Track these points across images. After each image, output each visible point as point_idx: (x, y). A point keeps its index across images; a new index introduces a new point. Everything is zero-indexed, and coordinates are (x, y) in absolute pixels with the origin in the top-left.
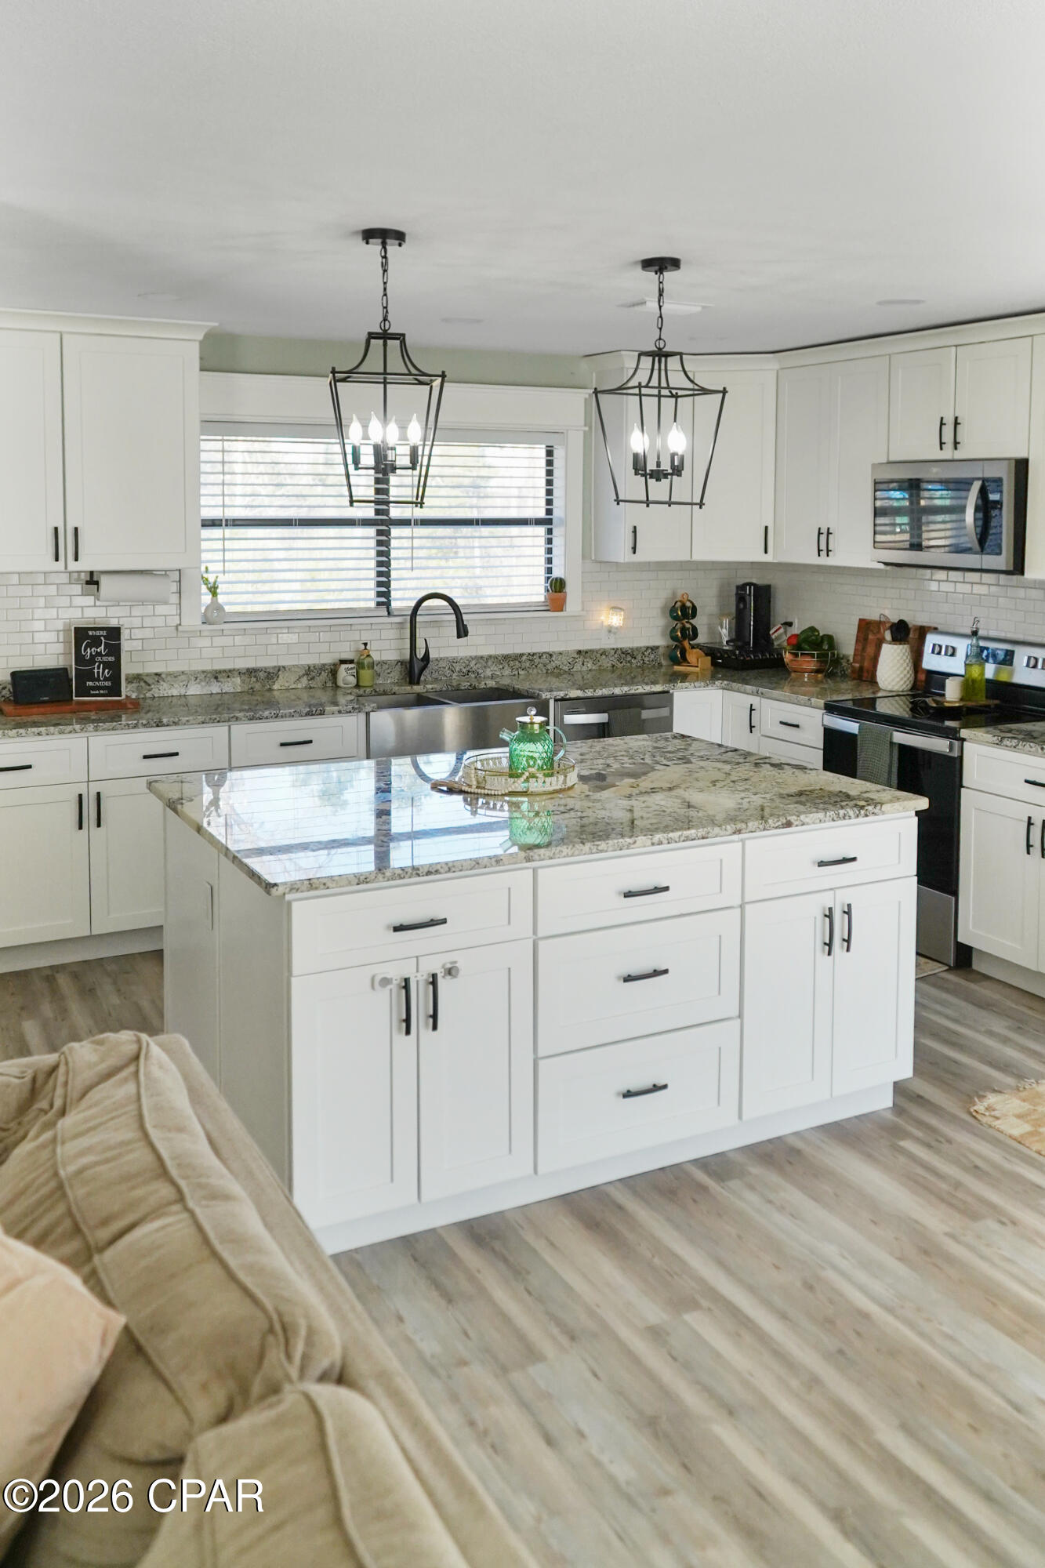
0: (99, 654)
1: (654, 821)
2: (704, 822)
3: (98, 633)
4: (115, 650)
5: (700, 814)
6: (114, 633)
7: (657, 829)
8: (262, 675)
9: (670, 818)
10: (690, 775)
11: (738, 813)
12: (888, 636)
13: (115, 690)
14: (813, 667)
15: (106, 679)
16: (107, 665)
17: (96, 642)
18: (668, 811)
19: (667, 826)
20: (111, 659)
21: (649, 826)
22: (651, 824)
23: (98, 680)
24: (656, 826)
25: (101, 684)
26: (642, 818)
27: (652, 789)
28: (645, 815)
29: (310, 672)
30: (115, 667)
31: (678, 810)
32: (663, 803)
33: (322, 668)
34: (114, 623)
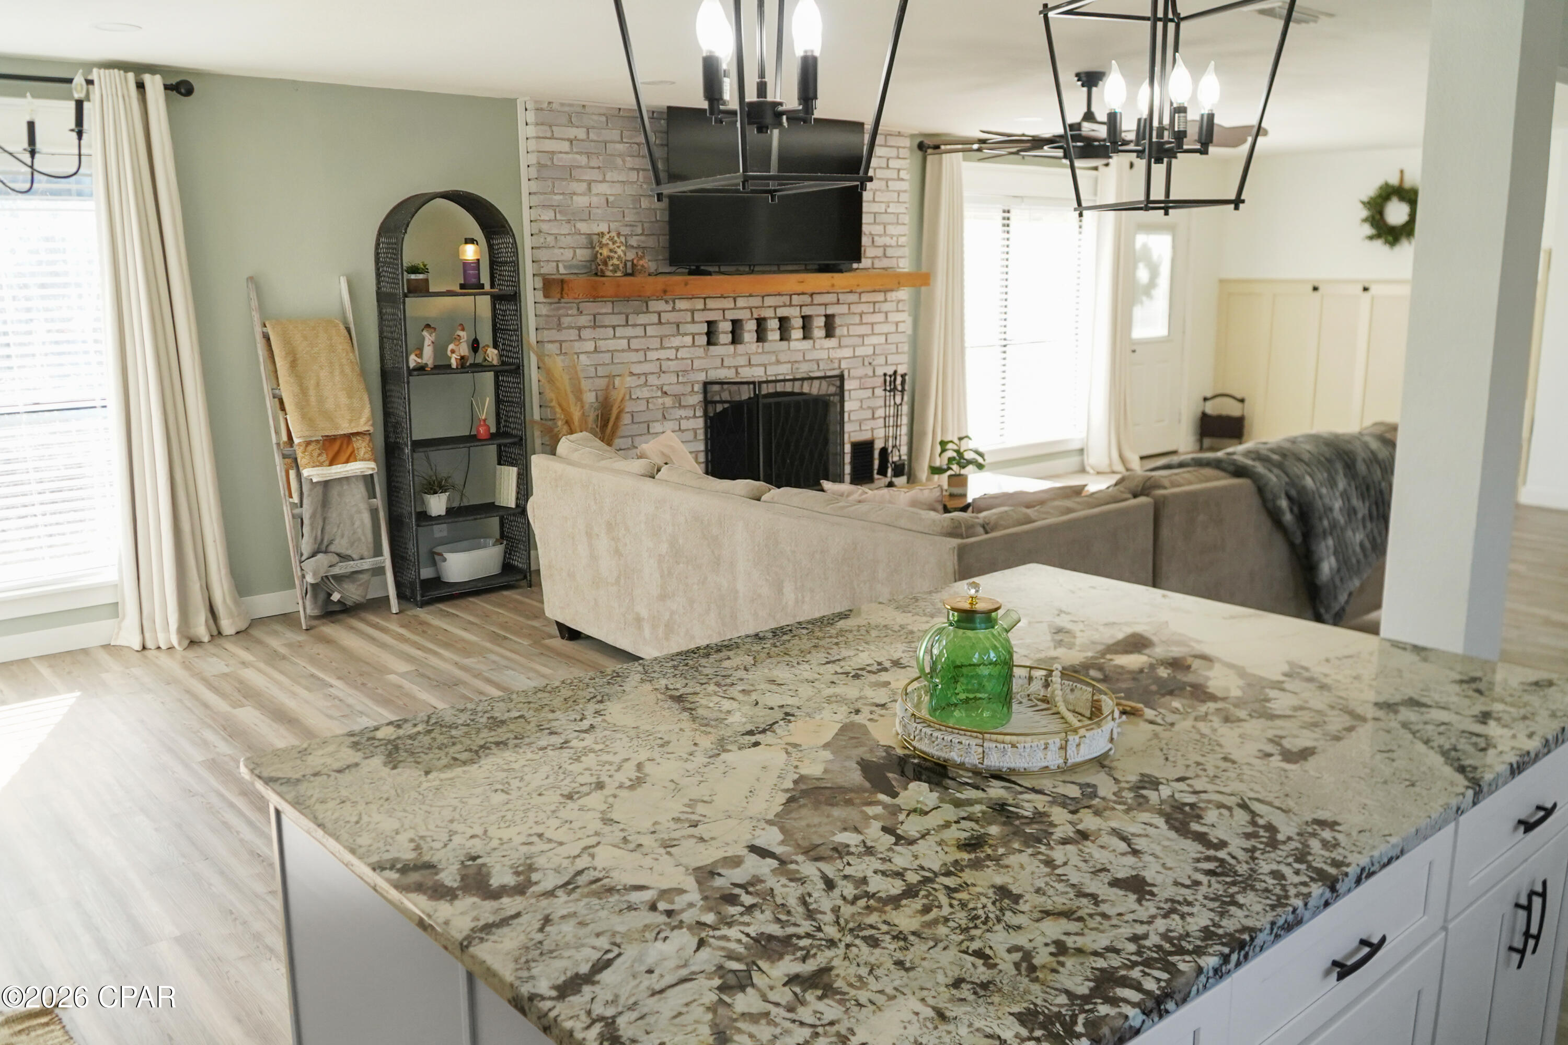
1: (726, 664)
2: (657, 668)
5: (663, 682)
7: (719, 651)
9: (706, 671)
10: (692, 803)
11: (606, 690)
18: (712, 688)
19: (707, 655)
21: (731, 654)
22: (729, 658)
24: (722, 655)
26: (746, 669)
27: (756, 744)
28: (741, 673)
31: (698, 689)
32: (727, 705)
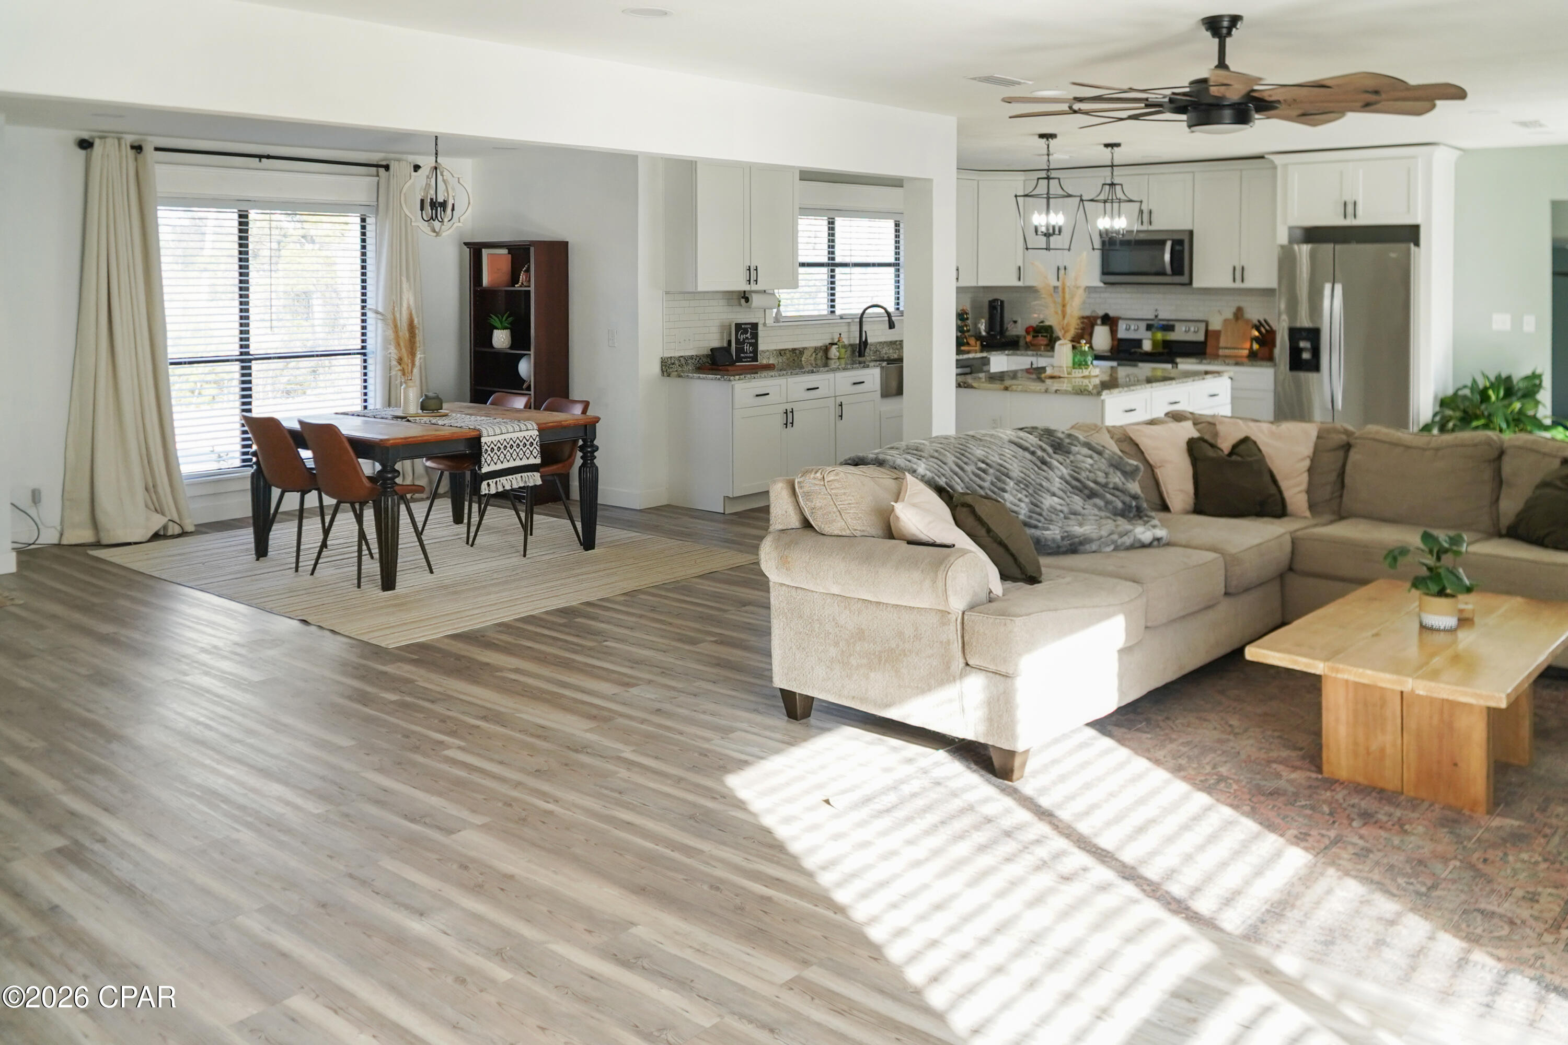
0: (747, 338)
3: (746, 326)
4: (755, 336)
6: (755, 326)
8: (797, 352)
12: (1099, 322)
13: (755, 359)
14: (1045, 342)
15: (750, 352)
16: (751, 344)
17: (745, 331)
20: (753, 341)
23: (747, 353)
25: (748, 355)
29: (816, 350)
30: (755, 345)
33: (821, 348)
34: (754, 321)
